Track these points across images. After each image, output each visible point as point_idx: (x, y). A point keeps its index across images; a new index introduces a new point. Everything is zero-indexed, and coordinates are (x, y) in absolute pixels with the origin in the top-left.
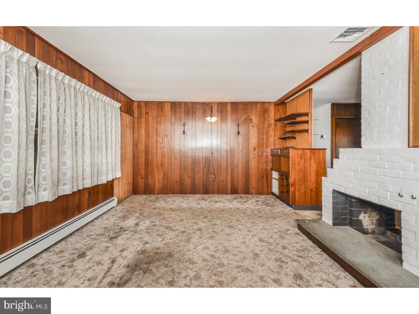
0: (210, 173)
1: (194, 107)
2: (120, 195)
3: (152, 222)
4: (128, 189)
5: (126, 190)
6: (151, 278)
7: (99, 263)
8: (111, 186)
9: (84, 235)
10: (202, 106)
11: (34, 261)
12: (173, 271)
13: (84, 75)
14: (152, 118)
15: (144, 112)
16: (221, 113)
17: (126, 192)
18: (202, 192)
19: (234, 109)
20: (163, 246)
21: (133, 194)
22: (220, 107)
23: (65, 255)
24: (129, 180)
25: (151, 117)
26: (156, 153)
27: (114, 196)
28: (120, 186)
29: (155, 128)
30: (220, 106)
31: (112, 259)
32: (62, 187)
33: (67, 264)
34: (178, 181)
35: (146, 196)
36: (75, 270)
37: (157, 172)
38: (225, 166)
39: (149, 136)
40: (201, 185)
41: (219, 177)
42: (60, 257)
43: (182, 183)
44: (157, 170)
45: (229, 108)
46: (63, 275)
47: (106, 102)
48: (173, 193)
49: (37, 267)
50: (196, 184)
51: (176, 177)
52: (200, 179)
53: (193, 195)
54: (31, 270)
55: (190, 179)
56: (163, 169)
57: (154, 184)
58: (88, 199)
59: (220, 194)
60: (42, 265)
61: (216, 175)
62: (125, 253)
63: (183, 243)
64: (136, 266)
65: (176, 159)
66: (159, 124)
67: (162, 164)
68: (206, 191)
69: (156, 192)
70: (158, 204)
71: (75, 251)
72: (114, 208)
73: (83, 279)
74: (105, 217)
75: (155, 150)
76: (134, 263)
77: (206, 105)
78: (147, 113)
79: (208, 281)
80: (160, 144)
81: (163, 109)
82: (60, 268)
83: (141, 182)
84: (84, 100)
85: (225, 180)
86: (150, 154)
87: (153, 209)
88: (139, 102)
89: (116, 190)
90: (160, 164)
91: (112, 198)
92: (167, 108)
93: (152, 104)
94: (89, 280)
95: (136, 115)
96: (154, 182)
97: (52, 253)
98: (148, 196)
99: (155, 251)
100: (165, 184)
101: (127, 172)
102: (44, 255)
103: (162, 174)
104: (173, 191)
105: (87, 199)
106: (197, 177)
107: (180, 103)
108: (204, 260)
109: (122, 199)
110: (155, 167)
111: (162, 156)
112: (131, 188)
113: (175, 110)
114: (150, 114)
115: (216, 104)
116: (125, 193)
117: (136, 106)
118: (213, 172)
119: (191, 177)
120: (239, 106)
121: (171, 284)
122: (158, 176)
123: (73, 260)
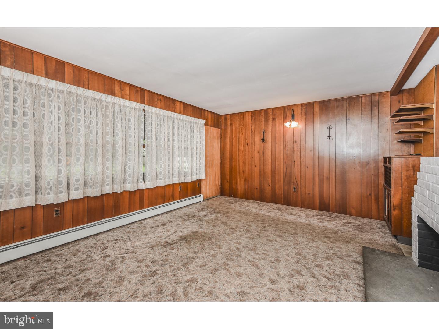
0: (293, 184)
1: (274, 113)
2: (208, 194)
3: (216, 216)
4: (215, 190)
5: (214, 191)
6: (188, 246)
7: (168, 231)
8: (198, 185)
9: (172, 215)
10: (283, 111)
11: (143, 221)
12: (202, 248)
13: (176, 105)
14: (235, 129)
15: (229, 123)
16: (306, 115)
17: (214, 192)
18: (283, 202)
19: (324, 108)
20: (210, 233)
21: (220, 195)
22: (304, 109)
23: (157, 222)
24: (217, 183)
25: (234, 127)
26: (239, 161)
27: (202, 193)
28: (208, 187)
29: (237, 137)
30: (305, 107)
31: (176, 231)
32: (159, 180)
33: (154, 227)
34: (258, 188)
35: (229, 198)
36: (156, 231)
37: (240, 178)
38: (311, 176)
39: (233, 145)
40: (282, 195)
41: (303, 189)
42: (154, 223)
43: (262, 190)
44: (239, 176)
45: (317, 108)
46: (149, 231)
47: (192, 121)
48: (253, 199)
49: (143, 225)
50: (277, 193)
51: (256, 183)
52: (281, 188)
53: (272, 204)
54: (139, 225)
55: (270, 187)
56: (244, 175)
57: (237, 189)
58: (180, 192)
59: (304, 208)
60: (145, 224)
61: (300, 186)
62: (184, 230)
63: (224, 235)
64: (185, 238)
65: (256, 166)
66: (240, 133)
67: (243, 171)
68: (288, 202)
69: (239, 196)
70: (232, 206)
71: (162, 222)
72: (200, 203)
73: (156, 236)
74: (190, 207)
75: (237, 157)
76: (185, 237)
77: (287, 109)
78: (231, 124)
79: (219, 260)
80: (241, 152)
81: (245, 119)
82: (150, 228)
83: (227, 186)
84: (174, 123)
85: (311, 192)
86: (234, 161)
87: (226, 208)
88: (225, 115)
89: (203, 189)
90: (241, 171)
91: (200, 195)
92: (248, 117)
93: (235, 115)
94: (158, 237)
95: (223, 127)
96: (237, 187)
97: (152, 220)
98: (231, 198)
99: (202, 234)
100: (246, 189)
101: (214, 176)
102: (148, 220)
103: (243, 180)
104: (253, 198)
105: (178, 192)
106: (277, 186)
107: (260, 111)
108: (230, 249)
109: (209, 197)
110: (237, 173)
111: (244, 163)
112: (219, 190)
113: (255, 119)
114: (234, 125)
115: (300, 107)
116: (212, 193)
117: (223, 120)
118: (296, 182)
119: (271, 185)
120: (331, 104)
121: (195, 253)
122: (240, 181)
123: (158, 226)
